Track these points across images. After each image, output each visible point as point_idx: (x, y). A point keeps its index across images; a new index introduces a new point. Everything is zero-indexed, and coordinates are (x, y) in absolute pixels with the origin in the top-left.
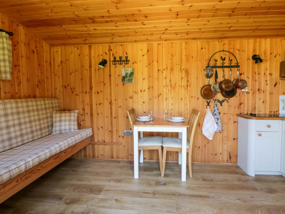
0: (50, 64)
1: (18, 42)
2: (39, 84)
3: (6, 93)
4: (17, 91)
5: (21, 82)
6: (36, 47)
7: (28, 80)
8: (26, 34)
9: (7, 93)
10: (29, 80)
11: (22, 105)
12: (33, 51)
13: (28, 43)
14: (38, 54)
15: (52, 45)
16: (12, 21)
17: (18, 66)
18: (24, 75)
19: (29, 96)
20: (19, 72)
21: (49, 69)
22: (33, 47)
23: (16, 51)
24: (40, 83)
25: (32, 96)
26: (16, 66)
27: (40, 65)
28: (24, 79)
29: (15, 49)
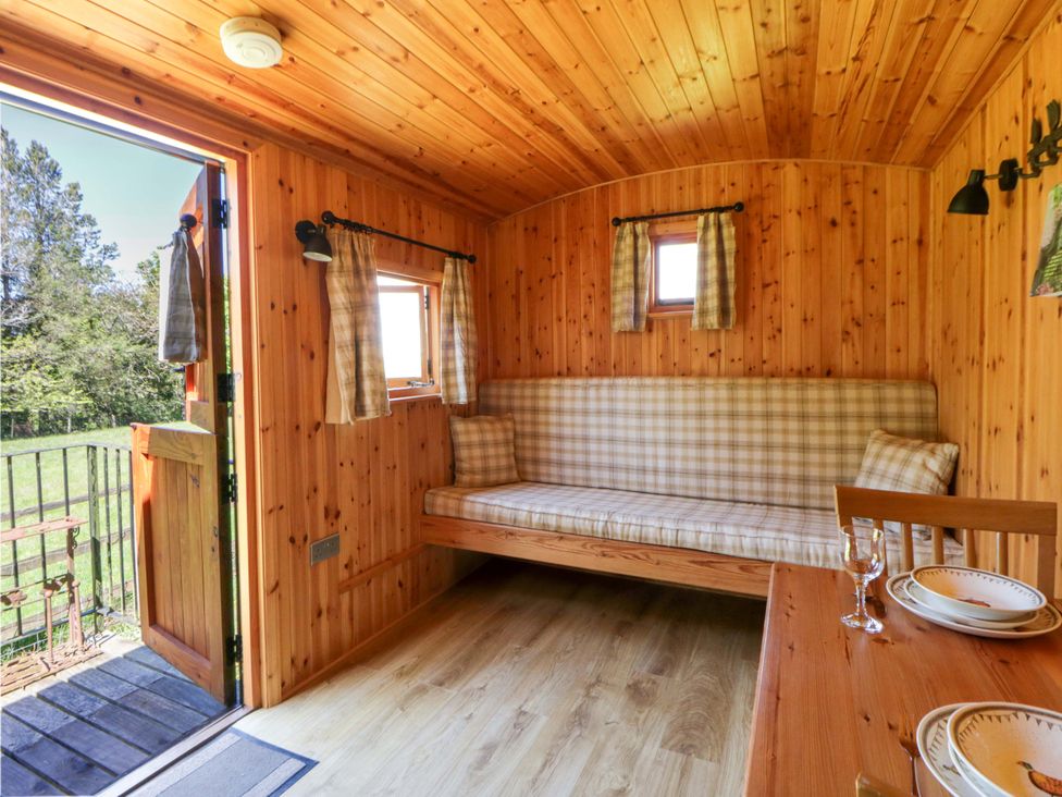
0: (921, 243)
1: (775, 217)
2: (855, 331)
3: (733, 361)
4: (765, 357)
5: (780, 331)
6: (849, 203)
7: (805, 320)
8: (806, 180)
9: (736, 360)
10: (809, 319)
11: (784, 395)
12: (834, 223)
13: (812, 205)
14: (853, 224)
16: (759, 166)
17: (774, 285)
18: (792, 306)
19: (808, 369)
20: (775, 300)
21: (914, 264)
22: (832, 206)
23: (768, 244)
24: (858, 325)
25: (817, 369)
26: (766, 286)
27: (860, 262)
28: (791, 319)
29: (764, 241)
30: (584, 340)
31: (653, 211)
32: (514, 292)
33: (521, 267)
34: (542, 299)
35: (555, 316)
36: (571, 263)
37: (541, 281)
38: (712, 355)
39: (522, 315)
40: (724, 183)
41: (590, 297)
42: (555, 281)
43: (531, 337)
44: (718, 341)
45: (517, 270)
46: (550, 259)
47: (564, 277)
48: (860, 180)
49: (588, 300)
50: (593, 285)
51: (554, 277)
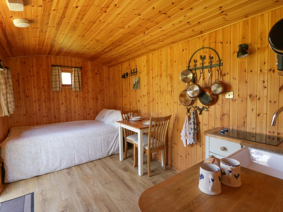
0: (109, 78)
1: (87, 71)
2: (100, 92)
3: (80, 97)
4: (86, 96)
5: (89, 92)
6: (99, 71)
7: (93, 90)
8: (92, 65)
12: (97, 73)
13: (93, 70)
14: (99, 74)
15: (109, 67)
16: (84, 61)
20: (88, 86)
21: (108, 82)
22: (96, 71)
24: (101, 91)
26: (86, 83)
27: (101, 81)
28: (90, 89)
29: (85, 75)
30: (43, 93)
31: (61, 65)
32: (17, 79)
33: (19, 72)
34: (28, 82)
35: (33, 86)
36: (37, 73)
37: (27, 77)
38: (76, 96)
39: (21, 86)
40: (77, 62)
41: (44, 82)
42: (32, 78)
43: (24, 92)
44: (77, 93)
45: (18, 73)
46: (30, 71)
47: (35, 76)
48: (100, 67)
49: (44, 83)
50: (45, 80)
51: (32, 76)
